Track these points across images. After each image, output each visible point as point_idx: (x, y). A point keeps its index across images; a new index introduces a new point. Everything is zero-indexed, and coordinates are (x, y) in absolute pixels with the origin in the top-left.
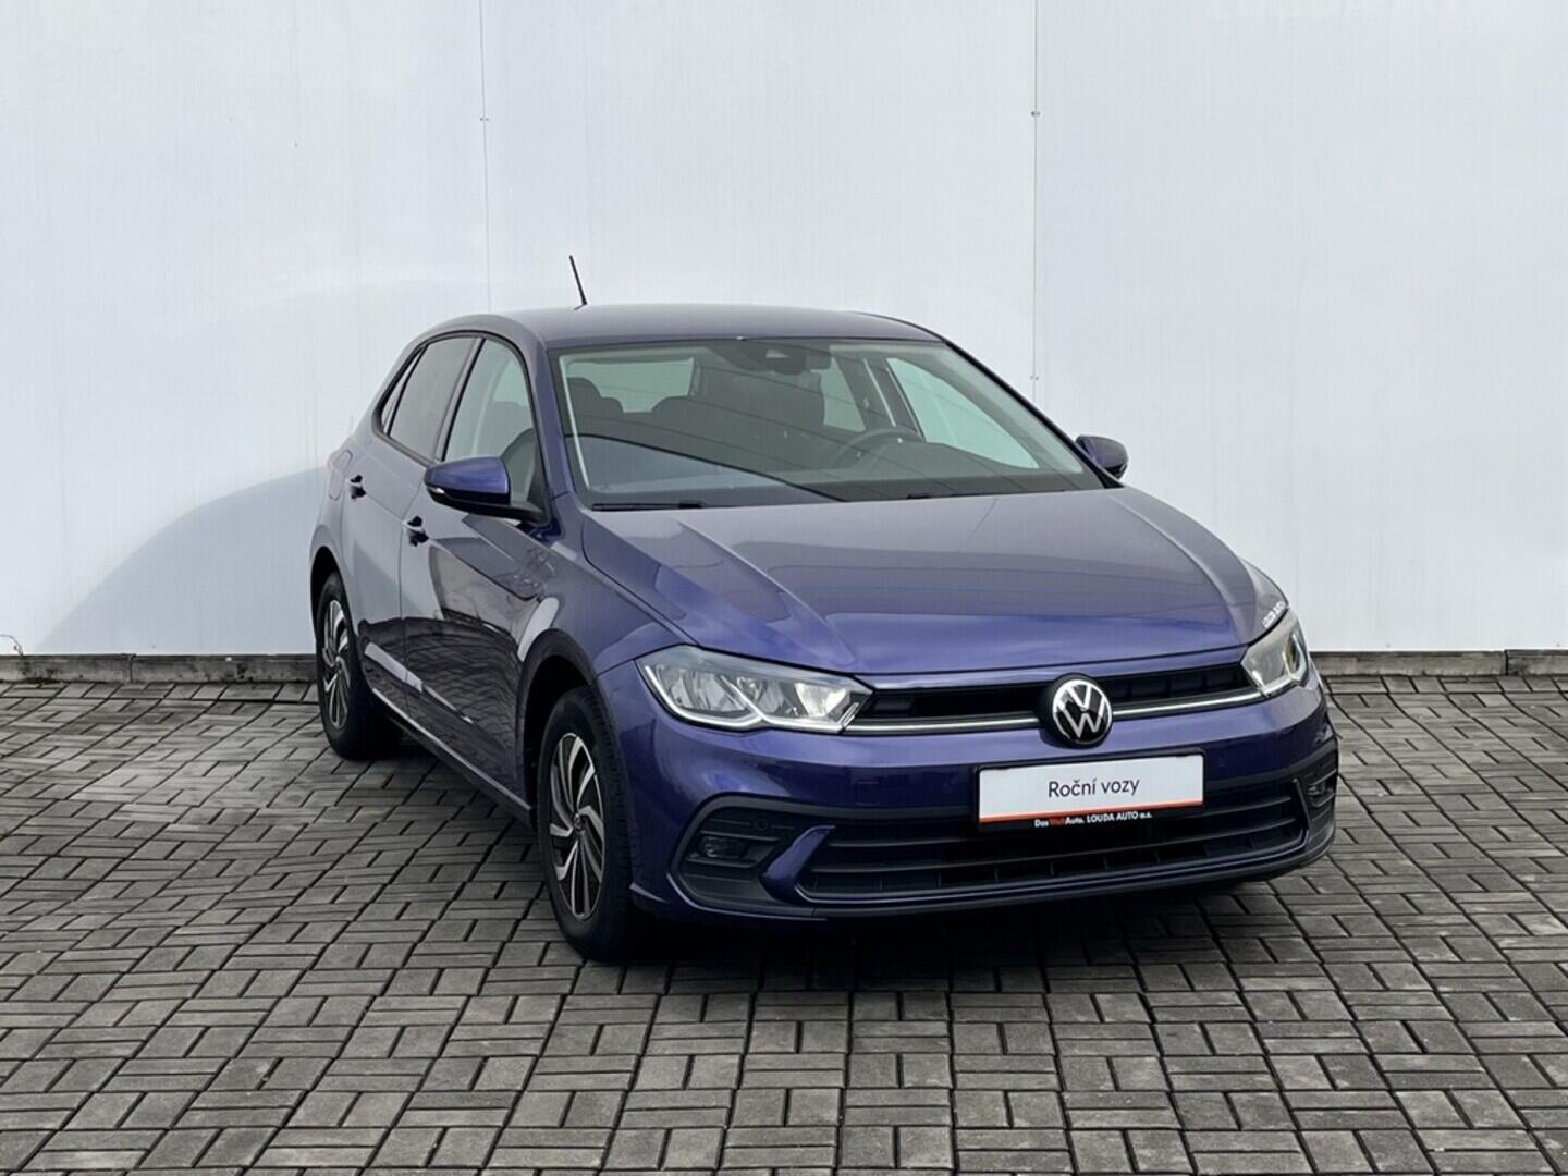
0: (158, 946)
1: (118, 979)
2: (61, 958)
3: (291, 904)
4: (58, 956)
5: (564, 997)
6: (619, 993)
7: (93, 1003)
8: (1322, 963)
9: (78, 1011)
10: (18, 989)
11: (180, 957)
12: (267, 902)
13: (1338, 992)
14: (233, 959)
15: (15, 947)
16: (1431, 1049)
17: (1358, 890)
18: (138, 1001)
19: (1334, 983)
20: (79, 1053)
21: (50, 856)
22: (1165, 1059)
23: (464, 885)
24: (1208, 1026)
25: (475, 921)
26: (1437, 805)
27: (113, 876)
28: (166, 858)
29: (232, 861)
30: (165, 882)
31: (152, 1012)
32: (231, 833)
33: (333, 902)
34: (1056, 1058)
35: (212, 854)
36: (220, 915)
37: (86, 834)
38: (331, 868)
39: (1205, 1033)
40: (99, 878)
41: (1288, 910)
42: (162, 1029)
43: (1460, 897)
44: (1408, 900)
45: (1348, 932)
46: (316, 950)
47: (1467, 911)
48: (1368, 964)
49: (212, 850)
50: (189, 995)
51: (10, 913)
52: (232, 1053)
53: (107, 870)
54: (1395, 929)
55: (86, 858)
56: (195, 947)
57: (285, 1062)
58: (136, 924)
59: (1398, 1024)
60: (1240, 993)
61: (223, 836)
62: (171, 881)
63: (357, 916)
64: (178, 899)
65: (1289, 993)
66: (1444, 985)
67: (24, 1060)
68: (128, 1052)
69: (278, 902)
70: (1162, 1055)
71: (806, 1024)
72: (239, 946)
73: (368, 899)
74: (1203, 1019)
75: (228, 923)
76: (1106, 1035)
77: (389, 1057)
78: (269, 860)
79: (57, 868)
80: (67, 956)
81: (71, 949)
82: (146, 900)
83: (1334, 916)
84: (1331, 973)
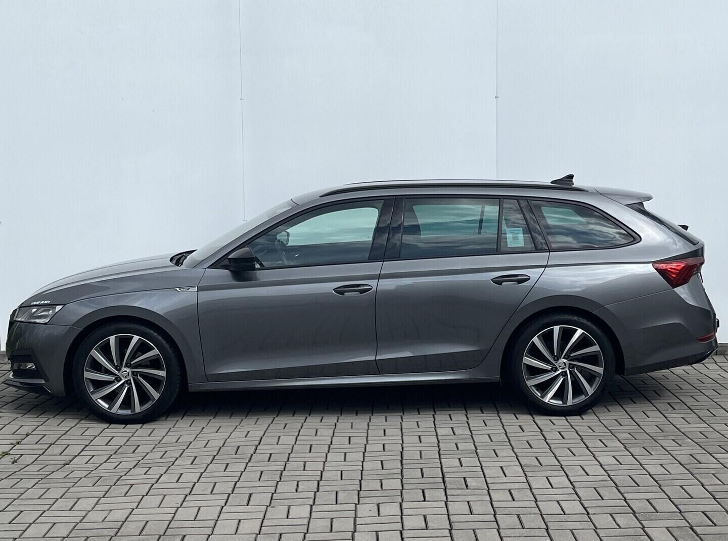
1: (99, 500)
2: (69, 491)
3: (172, 465)
4: (68, 490)
5: (311, 506)
6: (336, 504)
7: (89, 511)
8: (660, 486)
9: (84, 515)
11: (127, 490)
12: (160, 464)
13: (670, 499)
14: (151, 490)
15: (48, 486)
16: (717, 524)
17: (669, 453)
18: (111, 510)
19: (667, 495)
20: (88, 535)
22: (597, 530)
23: (252, 455)
24: (614, 515)
25: (262, 472)
26: (696, 414)
27: (83, 453)
28: (106, 445)
29: (139, 446)
30: (109, 456)
31: (120, 515)
32: (135, 432)
33: (192, 464)
34: (547, 530)
35: (128, 442)
36: (140, 471)
37: (67, 434)
38: (187, 448)
39: (613, 518)
40: (76, 454)
41: (639, 462)
42: (126, 522)
43: (717, 456)
44: (693, 457)
45: (669, 472)
46: (191, 485)
47: (721, 462)
48: (681, 486)
49: (128, 440)
50: (135, 507)
51: (38, 471)
52: (162, 533)
53: (80, 451)
54: (690, 470)
55: (69, 445)
56: (133, 485)
57: (187, 537)
58: (101, 475)
59: (701, 513)
60: (625, 500)
61: (131, 434)
62: (112, 455)
63: (205, 470)
64: (118, 463)
65: (647, 500)
66: (716, 495)
67: (65, 538)
68: (113, 534)
69: (166, 464)
70: (596, 529)
71: (427, 516)
72: (153, 484)
73: (209, 462)
74: (611, 512)
75: (145, 474)
76: (568, 520)
77: (236, 534)
78: (157, 445)
79: (56, 450)
80: (72, 490)
81: (72, 487)
82: (102, 464)
83: (661, 465)
84: (664, 490)
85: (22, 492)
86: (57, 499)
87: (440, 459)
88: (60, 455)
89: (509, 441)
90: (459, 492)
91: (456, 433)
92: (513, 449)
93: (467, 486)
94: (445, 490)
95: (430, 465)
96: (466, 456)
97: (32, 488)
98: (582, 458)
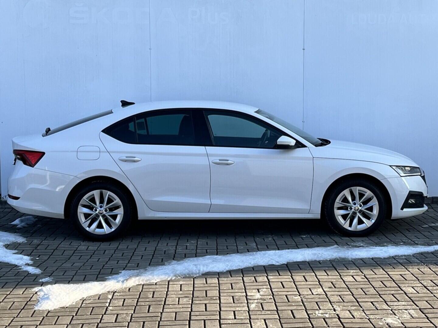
0: (102, 268)
1: (97, 276)
2: (78, 272)
3: (131, 259)
5: (218, 278)
6: (231, 277)
10: (72, 279)
11: (110, 271)
12: (123, 259)
15: (64, 270)
21: (54, 250)
22: (375, 288)
23: (174, 254)
27: (74, 254)
28: (87, 250)
29: (105, 250)
32: (100, 245)
33: (142, 259)
34: (348, 289)
35: (99, 248)
36: (113, 262)
37: (61, 244)
38: (135, 251)
39: (383, 283)
40: (71, 255)
51: (54, 263)
52: (140, 291)
55: (65, 250)
56: (112, 269)
57: (155, 292)
58: (92, 265)
59: (430, 280)
60: (388, 275)
62: (92, 255)
63: (151, 262)
64: (98, 259)
65: (400, 275)
69: (127, 259)
71: (283, 282)
72: (125, 268)
73: (151, 258)
74: (381, 280)
75: (116, 263)
76: (359, 284)
77: (181, 291)
78: (116, 250)
80: (79, 271)
81: (79, 270)
82: (88, 260)
85: (52, 272)
86: (73, 276)
88: (62, 255)
97: (56, 270)
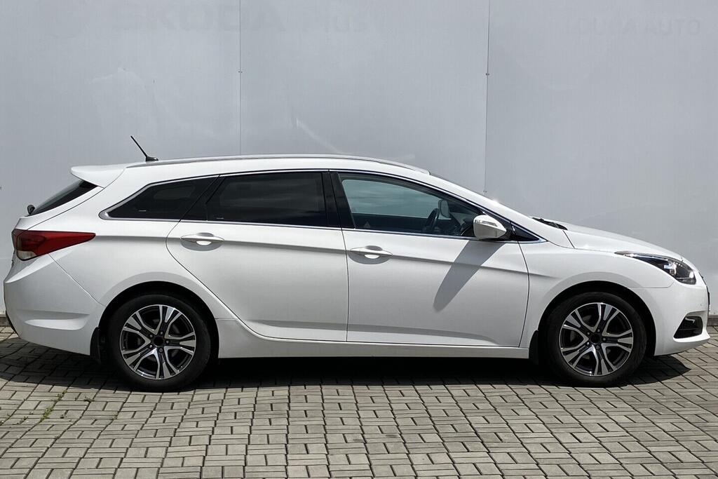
0: (174, 436)
2: (134, 441)
3: (217, 419)
4: (132, 440)
5: (366, 454)
6: (389, 453)
7: (164, 458)
8: (678, 441)
9: (161, 461)
10: (126, 453)
12: (205, 419)
13: (690, 452)
14: (212, 441)
15: (110, 437)
17: (676, 413)
18: (184, 457)
19: (686, 448)
23: (288, 411)
24: (644, 465)
25: (305, 426)
27: (124, 409)
30: (150, 412)
31: (194, 461)
33: (235, 418)
36: (190, 424)
38: (222, 405)
39: (645, 467)
40: (119, 410)
41: (651, 421)
42: (204, 467)
44: (698, 416)
45: (681, 429)
46: (246, 436)
48: (696, 441)
58: (156, 428)
71: (476, 464)
72: (211, 436)
73: (251, 417)
74: (641, 462)
75: (197, 427)
76: (605, 469)
78: (190, 402)
79: (97, 406)
80: (136, 440)
81: (135, 438)
83: (672, 423)
84: (683, 444)
85: (91, 442)
86: (128, 448)
87: (465, 417)
88: (104, 410)
89: (523, 402)
90: (496, 445)
91: (470, 394)
92: (530, 409)
93: (501, 440)
94: (482, 442)
95: (459, 422)
96: (489, 414)
98: (597, 417)
